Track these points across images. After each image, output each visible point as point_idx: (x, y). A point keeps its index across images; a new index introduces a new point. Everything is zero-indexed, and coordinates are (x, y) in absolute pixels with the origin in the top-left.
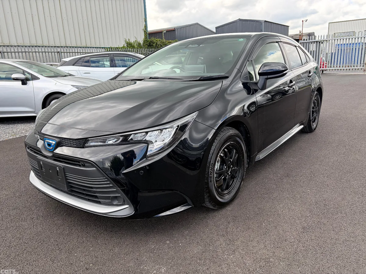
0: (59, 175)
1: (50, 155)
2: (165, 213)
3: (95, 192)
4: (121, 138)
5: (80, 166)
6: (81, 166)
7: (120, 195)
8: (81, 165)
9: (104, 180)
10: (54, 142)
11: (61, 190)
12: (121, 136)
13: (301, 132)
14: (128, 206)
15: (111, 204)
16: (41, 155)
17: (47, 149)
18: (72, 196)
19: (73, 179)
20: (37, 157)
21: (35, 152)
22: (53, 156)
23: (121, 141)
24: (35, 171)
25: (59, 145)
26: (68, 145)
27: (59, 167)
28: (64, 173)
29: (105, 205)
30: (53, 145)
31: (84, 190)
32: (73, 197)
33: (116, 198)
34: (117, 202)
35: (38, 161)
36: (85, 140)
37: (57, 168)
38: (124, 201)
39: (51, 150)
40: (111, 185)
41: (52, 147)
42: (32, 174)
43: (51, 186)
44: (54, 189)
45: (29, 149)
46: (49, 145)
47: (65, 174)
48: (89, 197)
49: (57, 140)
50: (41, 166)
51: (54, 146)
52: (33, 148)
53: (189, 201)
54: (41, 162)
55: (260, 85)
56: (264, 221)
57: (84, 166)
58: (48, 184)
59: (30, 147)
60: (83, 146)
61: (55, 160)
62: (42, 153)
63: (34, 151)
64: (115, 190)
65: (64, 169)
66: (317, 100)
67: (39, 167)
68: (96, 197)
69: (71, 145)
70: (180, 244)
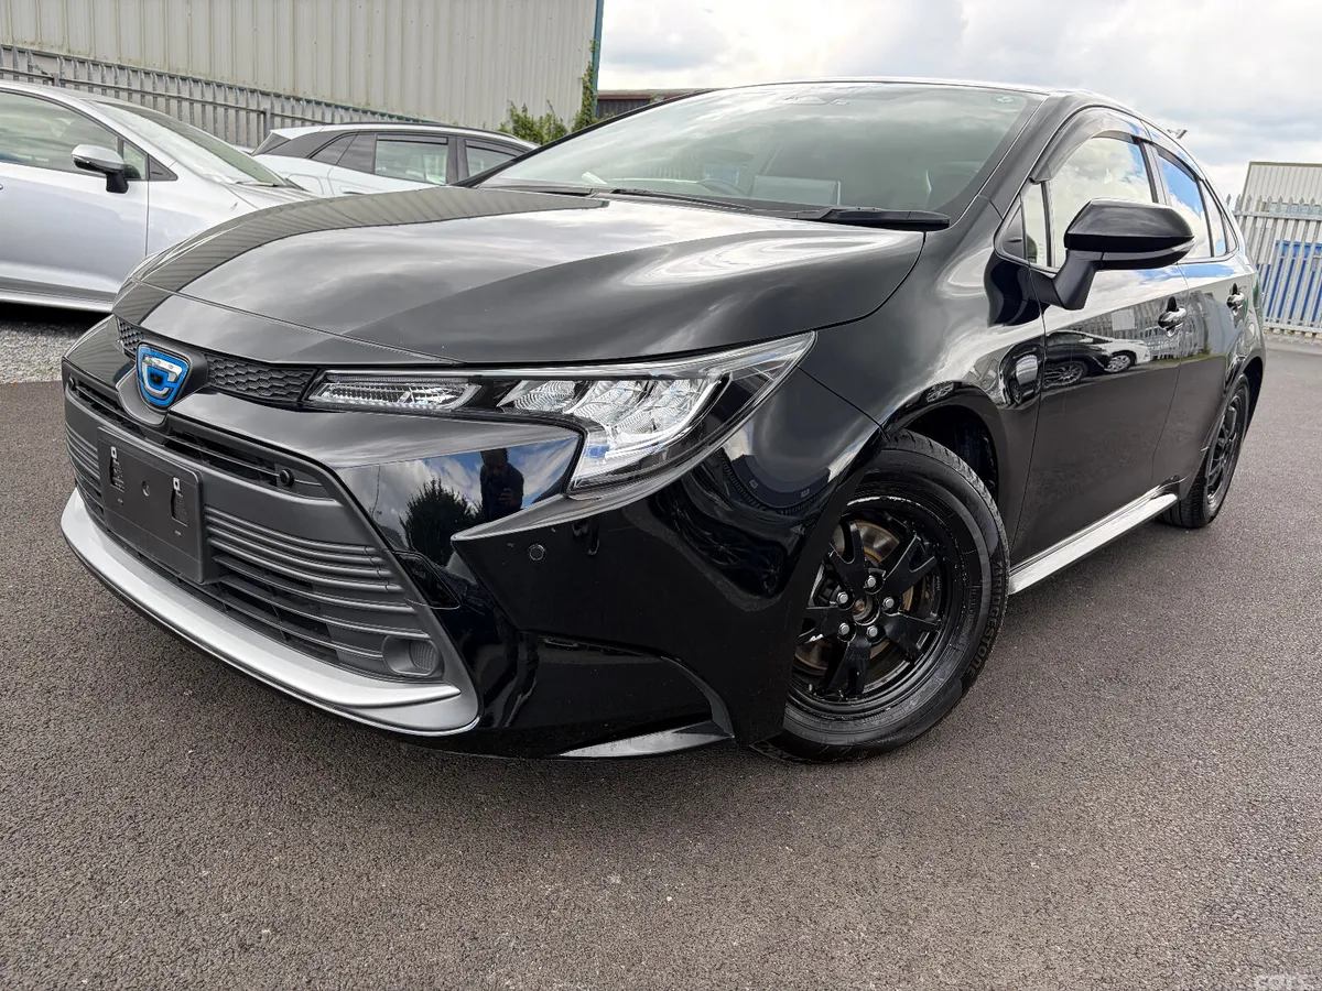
0: (177, 510)
1: (154, 419)
2: (608, 745)
3: (319, 607)
4: (470, 391)
5: (272, 482)
6: (276, 485)
7: (426, 636)
8: (279, 482)
9: (367, 559)
10: (177, 370)
11: (180, 581)
12: (471, 380)
14: (456, 690)
15: (381, 672)
16: (120, 419)
17: (146, 395)
18: (223, 611)
19: (236, 536)
20: (102, 425)
21: (96, 407)
22: (166, 427)
23: (468, 404)
24: (88, 487)
25: (196, 382)
26: (235, 390)
27: (185, 476)
28: (202, 504)
29: (359, 673)
30: (171, 378)
31: (274, 591)
32: (223, 618)
33: (408, 644)
34: (410, 665)
35: (103, 442)
36: (312, 374)
37: (175, 480)
38: (441, 666)
39: (158, 402)
40: (397, 588)
41: (166, 390)
42: (77, 502)
43: (140, 557)
44: (152, 574)
45: (74, 389)
46: (157, 378)
47: (203, 513)
48: (291, 626)
49: (195, 361)
50: (112, 469)
51: (176, 387)
52: (89, 389)
53: (720, 715)
54: (113, 449)
55: (1063, 288)
56: (1033, 853)
57: (289, 485)
58: (129, 550)
59: (81, 384)
60: (299, 400)
61: (171, 446)
62: (122, 410)
63: (91, 400)
64: (410, 609)
65: (202, 487)
66: (1238, 405)
67: (101, 471)
68: (322, 629)
69: (248, 389)
70: (669, 899)
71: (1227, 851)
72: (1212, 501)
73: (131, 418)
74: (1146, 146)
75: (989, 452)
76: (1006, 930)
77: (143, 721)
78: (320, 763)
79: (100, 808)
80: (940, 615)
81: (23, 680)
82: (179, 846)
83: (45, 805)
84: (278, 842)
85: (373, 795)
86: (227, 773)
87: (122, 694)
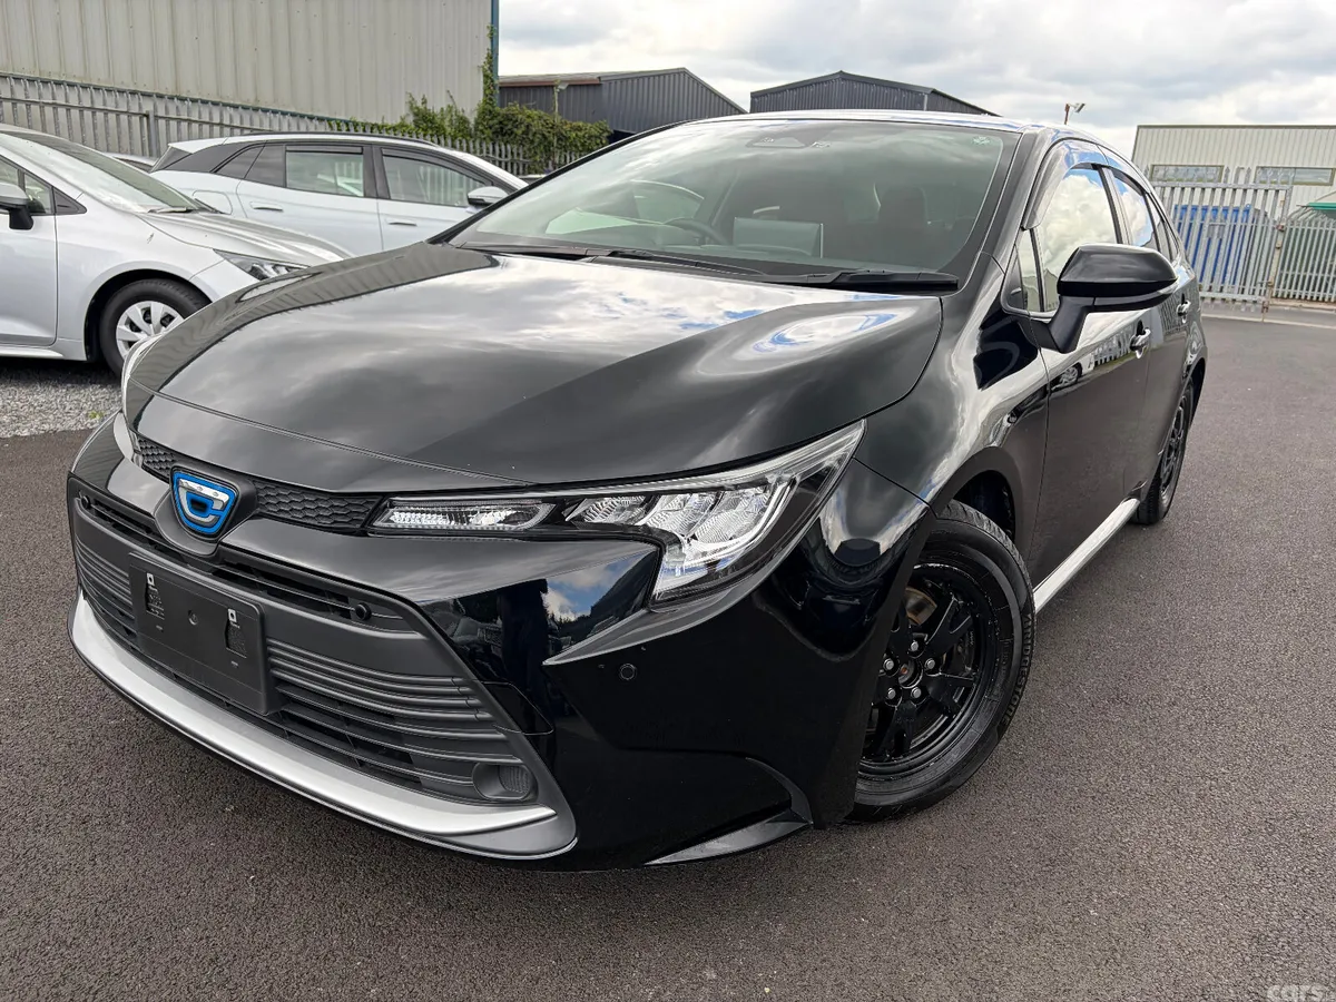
0: (232, 642)
1: (202, 549)
2: (692, 849)
3: (398, 737)
4: (544, 511)
5: (345, 615)
6: (349, 617)
7: (519, 761)
8: (353, 615)
9: (455, 690)
10: (224, 497)
11: (228, 705)
12: (546, 500)
13: (1133, 522)
14: (551, 812)
15: (473, 798)
16: (151, 542)
18: (283, 737)
19: (299, 667)
20: (132, 550)
21: (117, 527)
22: (217, 557)
23: (543, 523)
24: (101, 600)
25: (242, 510)
26: (289, 517)
27: (242, 609)
28: (264, 636)
29: (446, 798)
30: (217, 506)
31: (348, 721)
32: (287, 745)
33: (495, 771)
34: (500, 789)
35: (137, 571)
36: (377, 501)
37: (231, 612)
38: (535, 788)
39: (205, 530)
40: (487, 715)
41: (211, 518)
42: (84, 613)
43: (177, 679)
44: (193, 697)
45: (88, 507)
46: (200, 504)
47: (265, 645)
48: (366, 753)
49: (242, 488)
50: (147, 600)
51: (224, 514)
52: (108, 509)
53: (799, 803)
54: (149, 575)
55: (1058, 333)
56: (1089, 900)
57: (365, 618)
58: (162, 671)
59: (97, 503)
60: (362, 526)
61: (218, 574)
62: (161, 537)
63: (111, 520)
64: (501, 736)
65: (264, 618)
66: (1185, 405)
67: (133, 596)
68: (405, 758)
69: (306, 517)
70: (767, 990)
71: (1257, 877)
72: (1165, 499)
73: (169, 544)
74: (1104, 169)
75: (1008, 505)
76: (1083, 985)
77: (193, 847)
78: (387, 876)
79: (178, 954)
80: (974, 669)
81: (54, 811)
82: (271, 989)
83: (120, 956)
84: (369, 973)
85: (450, 907)
86: (297, 900)
87: (162, 817)
